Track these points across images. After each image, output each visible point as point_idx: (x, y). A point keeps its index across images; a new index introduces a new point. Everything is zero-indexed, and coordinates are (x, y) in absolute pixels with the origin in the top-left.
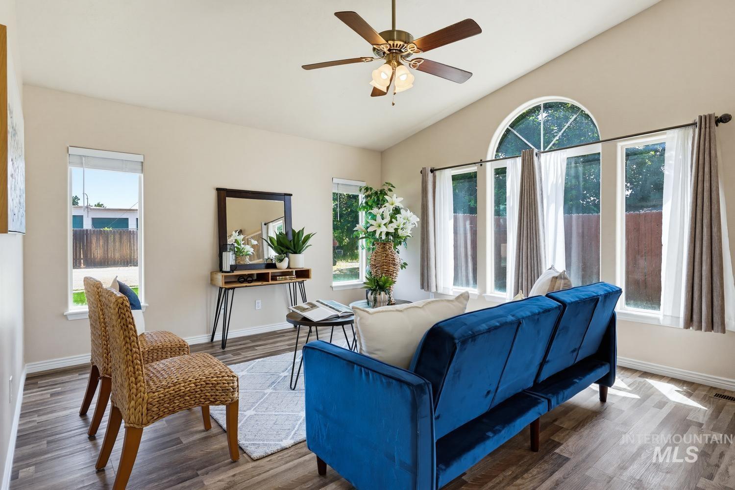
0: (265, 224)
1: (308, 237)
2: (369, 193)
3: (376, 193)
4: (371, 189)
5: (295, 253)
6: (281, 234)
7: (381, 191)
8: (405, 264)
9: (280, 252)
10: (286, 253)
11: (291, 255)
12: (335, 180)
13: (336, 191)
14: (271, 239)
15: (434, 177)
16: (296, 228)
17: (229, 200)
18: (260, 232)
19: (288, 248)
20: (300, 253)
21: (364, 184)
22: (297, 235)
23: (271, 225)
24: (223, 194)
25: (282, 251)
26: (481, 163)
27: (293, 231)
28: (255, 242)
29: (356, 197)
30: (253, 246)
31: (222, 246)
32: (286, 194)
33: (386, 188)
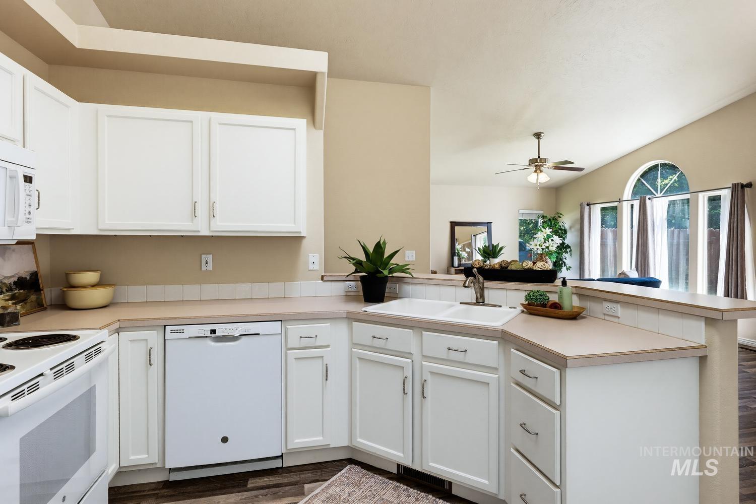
0: (474, 236)
1: (501, 249)
2: (545, 219)
3: (550, 220)
4: (546, 217)
5: (493, 258)
6: (485, 246)
7: (553, 218)
8: (570, 267)
9: (485, 257)
10: (488, 258)
11: (491, 259)
12: (521, 212)
13: (522, 218)
14: (479, 249)
15: (590, 209)
16: (495, 243)
17: (457, 228)
18: (470, 241)
19: (489, 255)
20: (496, 258)
21: (541, 212)
22: (494, 247)
23: (478, 236)
24: (454, 225)
25: (486, 256)
26: (620, 201)
27: (493, 245)
28: (468, 250)
29: (537, 223)
30: (467, 252)
31: (453, 252)
32: (488, 223)
33: (556, 216)
